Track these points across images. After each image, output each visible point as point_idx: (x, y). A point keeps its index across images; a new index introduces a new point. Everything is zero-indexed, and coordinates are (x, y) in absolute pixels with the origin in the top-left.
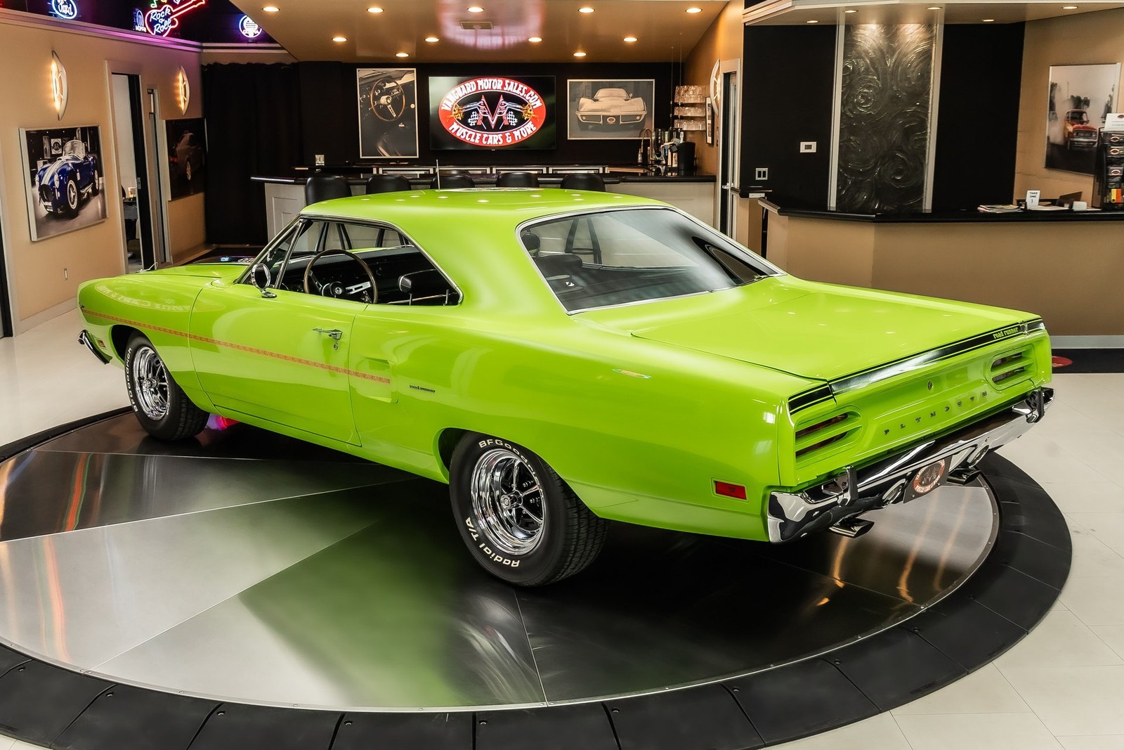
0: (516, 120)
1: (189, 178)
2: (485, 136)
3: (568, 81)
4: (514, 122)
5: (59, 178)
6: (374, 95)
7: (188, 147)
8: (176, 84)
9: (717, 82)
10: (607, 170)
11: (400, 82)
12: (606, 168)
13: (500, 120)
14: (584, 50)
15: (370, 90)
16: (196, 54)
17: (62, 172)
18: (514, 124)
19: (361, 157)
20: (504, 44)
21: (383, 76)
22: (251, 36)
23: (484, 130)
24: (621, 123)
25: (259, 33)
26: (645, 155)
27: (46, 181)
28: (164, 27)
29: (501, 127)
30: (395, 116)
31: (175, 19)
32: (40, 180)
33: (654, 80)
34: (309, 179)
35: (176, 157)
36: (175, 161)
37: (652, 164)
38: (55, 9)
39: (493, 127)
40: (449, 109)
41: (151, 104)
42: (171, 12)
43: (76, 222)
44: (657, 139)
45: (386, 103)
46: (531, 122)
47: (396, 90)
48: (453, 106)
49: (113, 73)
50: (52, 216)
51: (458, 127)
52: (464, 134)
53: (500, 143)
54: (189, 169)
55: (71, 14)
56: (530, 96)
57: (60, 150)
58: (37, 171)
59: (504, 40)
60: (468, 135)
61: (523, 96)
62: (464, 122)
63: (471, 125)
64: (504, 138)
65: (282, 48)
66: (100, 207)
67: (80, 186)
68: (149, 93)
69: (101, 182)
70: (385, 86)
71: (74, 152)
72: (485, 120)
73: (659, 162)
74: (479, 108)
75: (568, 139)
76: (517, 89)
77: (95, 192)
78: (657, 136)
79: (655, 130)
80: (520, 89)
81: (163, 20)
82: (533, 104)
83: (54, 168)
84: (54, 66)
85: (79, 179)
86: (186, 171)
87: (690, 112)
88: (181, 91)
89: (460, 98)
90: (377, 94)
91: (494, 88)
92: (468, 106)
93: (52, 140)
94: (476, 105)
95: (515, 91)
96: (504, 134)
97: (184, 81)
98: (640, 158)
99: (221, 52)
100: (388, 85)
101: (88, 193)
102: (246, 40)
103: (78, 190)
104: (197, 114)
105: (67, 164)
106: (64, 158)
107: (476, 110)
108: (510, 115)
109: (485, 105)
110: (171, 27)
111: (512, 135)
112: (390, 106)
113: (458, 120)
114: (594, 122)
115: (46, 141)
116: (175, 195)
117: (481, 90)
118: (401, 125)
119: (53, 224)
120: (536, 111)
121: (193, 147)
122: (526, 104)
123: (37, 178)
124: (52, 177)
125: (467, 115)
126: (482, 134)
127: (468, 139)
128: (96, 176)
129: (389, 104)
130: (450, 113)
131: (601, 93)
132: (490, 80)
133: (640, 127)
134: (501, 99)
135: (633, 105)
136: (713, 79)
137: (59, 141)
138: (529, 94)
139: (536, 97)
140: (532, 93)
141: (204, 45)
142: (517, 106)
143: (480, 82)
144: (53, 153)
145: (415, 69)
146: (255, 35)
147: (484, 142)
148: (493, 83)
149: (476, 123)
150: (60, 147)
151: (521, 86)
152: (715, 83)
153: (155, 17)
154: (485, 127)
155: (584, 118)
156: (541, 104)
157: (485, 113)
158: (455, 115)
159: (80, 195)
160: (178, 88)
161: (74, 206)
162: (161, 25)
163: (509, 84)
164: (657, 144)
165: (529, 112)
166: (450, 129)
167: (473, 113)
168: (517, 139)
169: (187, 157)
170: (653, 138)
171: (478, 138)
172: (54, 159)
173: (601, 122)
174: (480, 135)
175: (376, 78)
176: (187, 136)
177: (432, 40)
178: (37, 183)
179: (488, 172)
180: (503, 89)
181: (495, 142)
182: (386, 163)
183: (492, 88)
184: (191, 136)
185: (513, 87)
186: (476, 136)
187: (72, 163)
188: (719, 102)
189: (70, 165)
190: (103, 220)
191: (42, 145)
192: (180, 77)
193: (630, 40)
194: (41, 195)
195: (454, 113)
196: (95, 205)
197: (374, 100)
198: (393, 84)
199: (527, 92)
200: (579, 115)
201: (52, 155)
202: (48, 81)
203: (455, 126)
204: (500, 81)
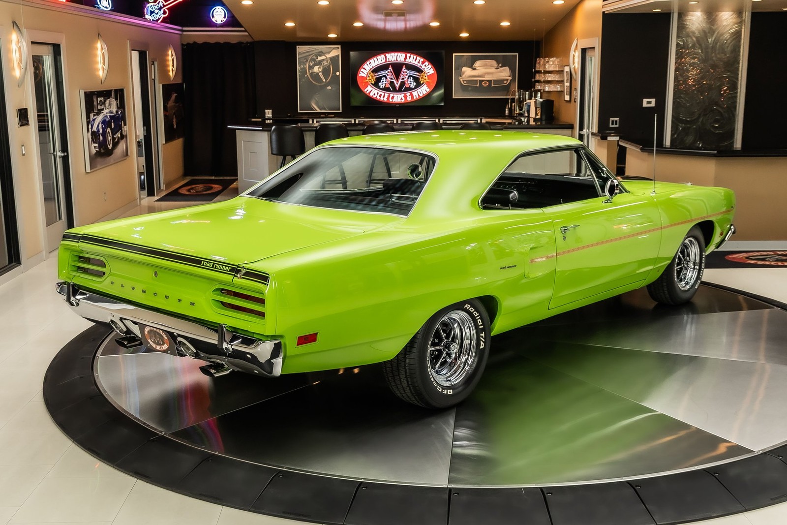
0: (415, 83)
1: (175, 127)
2: (391, 95)
3: (454, 54)
4: (413, 85)
5: (102, 126)
6: (309, 66)
7: (174, 104)
8: (167, 58)
10: (484, 121)
11: (329, 56)
12: (483, 119)
13: (403, 84)
14: (467, 31)
15: (307, 61)
16: (178, 35)
17: (104, 122)
18: (413, 87)
19: (299, 111)
20: (406, 27)
21: (316, 51)
22: (219, 22)
23: (391, 91)
24: (493, 85)
25: (225, 20)
26: (510, 110)
27: (95, 129)
28: (158, 16)
29: (403, 88)
30: (324, 81)
31: (166, 10)
32: (92, 128)
33: (517, 54)
34: (274, 127)
35: (167, 111)
36: (167, 114)
37: (516, 117)
38: (99, 3)
39: (397, 88)
40: (365, 76)
41: (153, 72)
42: (163, 5)
43: (111, 159)
44: (519, 98)
45: (318, 71)
46: (426, 85)
47: (325, 62)
48: (368, 73)
49: (133, 50)
50: (98, 154)
51: (372, 89)
52: (376, 94)
53: (403, 101)
54: (174, 120)
55: (108, 6)
56: (425, 66)
57: (103, 106)
58: (90, 121)
59: (406, 24)
60: (379, 95)
61: (420, 66)
62: (376, 84)
63: (381, 87)
64: (406, 97)
65: (245, 31)
66: (125, 148)
67: (114, 132)
68: (152, 64)
69: (125, 129)
70: (317, 58)
71: (111, 108)
72: (392, 83)
73: (521, 115)
74: (387, 74)
75: (453, 97)
76: (415, 61)
77: (123, 137)
78: (519, 95)
79: (518, 91)
80: (417, 61)
81: (157, 11)
82: (427, 72)
83: (99, 119)
84: (99, 45)
85: (113, 127)
86: (173, 122)
87: (550, 77)
88: (170, 63)
89: (373, 67)
90: (311, 64)
91: (399, 60)
92: (379, 74)
93: (99, 98)
94: (385, 72)
95: (414, 62)
96: (405, 94)
97: (172, 55)
98: (507, 112)
99: (197, 34)
100: (320, 58)
101: (118, 137)
102: (215, 25)
103: (113, 134)
104: (179, 81)
105: (107, 116)
106: (105, 111)
107: (385, 76)
108: (410, 80)
109: (391, 72)
110: (163, 16)
111: (412, 95)
112: (321, 73)
113: (372, 83)
114: (474, 85)
115: (95, 99)
116: (168, 139)
117: (389, 61)
119: (99, 160)
120: (430, 76)
121: (177, 104)
122: (422, 71)
123: (90, 127)
124: (98, 126)
125: (378, 80)
126: (389, 94)
127: (378, 98)
128: (123, 125)
129: (320, 72)
130: (366, 78)
131: (478, 64)
132: (396, 54)
133: (506, 89)
134: (404, 68)
135: (502, 72)
136: (572, 53)
137: (102, 99)
138: (424, 64)
139: (430, 66)
140: (427, 63)
141: (185, 29)
142: (416, 73)
143: (388, 56)
144: (99, 108)
145: (340, 46)
146: (222, 21)
147: (391, 100)
148: (398, 56)
149: (385, 86)
150: (103, 103)
151: (418, 58)
152: (574, 56)
153: (152, 9)
154: (392, 88)
155: (465, 82)
156: (433, 72)
157: (391, 79)
158: (369, 80)
159: (114, 139)
160: (168, 60)
161: (110, 147)
162: (156, 14)
163: (410, 57)
164: (521, 102)
165: (424, 77)
166: (366, 90)
167: (383, 78)
168: (415, 98)
169: (174, 111)
170: (517, 97)
171: (386, 97)
172: (99, 112)
173: (478, 85)
174: (388, 95)
175: (311, 53)
176: (174, 96)
177: (358, 24)
178: (90, 130)
179: (395, 122)
180: (405, 61)
181: (399, 100)
182: (317, 115)
183: (397, 60)
184: (176, 96)
185: (413, 59)
186: (384, 95)
187: (110, 116)
188: (576, 70)
189: (108, 117)
190: (125, 158)
191: (93, 102)
192: (170, 53)
193: (505, 24)
194: (92, 138)
195: (368, 78)
196: (122, 146)
197: (309, 69)
198: (323, 57)
199: (423, 63)
200: (461, 80)
201: (98, 110)
202: (96, 56)
203: (369, 88)
204: (403, 55)
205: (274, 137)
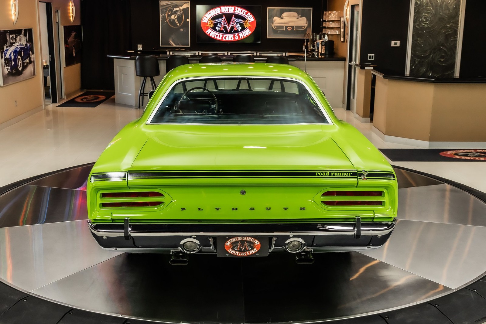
0: (241, 28)
1: (74, 55)
2: (225, 36)
3: (268, 8)
4: (239, 29)
5: (14, 54)
6: (168, 14)
7: (74, 39)
8: (68, 8)
9: (347, 10)
10: (287, 54)
11: (181, 8)
13: (232, 28)
15: (166, 11)
17: (15, 51)
18: (240, 30)
19: (161, 46)
21: (173, 5)
23: (224, 33)
24: (294, 30)
26: (307, 47)
27: (7, 56)
29: (233, 31)
30: (178, 25)
32: (5, 56)
33: (312, 8)
34: (137, 57)
36: (68, 47)
37: (310, 52)
39: (229, 31)
40: (207, 22)
41: (57, 17)
43: (21, 77)
44: (313, 39)
45: (174, 18)
46: (248, 29)
47: (179, 12)
48: (208, 20)
49: (39, 2)
50: (10, 74)
51: (211, 31)
52: (214, 35)
53: (232, 40)
54: (74, 51)
56: (248, 16)
57: (14, 40)
58: (3, 51)
60: (216, 35)
61: (244, 16)
62: (214, 28)
63: (217, 30)
64: (234, 37)
66: (32, 70)
67: (23, 59)
68: (56, 12)
69: (33, 57)
70: (174, 9)
71: (21, 42)
72: (225, 27)
73: (314, 50)
74: (222, 21)
75: (267, 38)
76: (241, 12)
77: (30, 62)
78: (313, 37)
79: (312, 34)
80: (243, 12)
82: (249, 20)
83: (12, 49)
85: (23, 55)
86: (73, 52)
87: (332, 25)
88: (71, 11)
89: (212, 16)
90: (170, 14)
91: (230, 11)
92: (216, 21)
93: (11, 35)
94: (220, 20)
95: (240, 13)
96: (234, 35)
97: (72, 6)
98: (304, 48)
100: (175, 9)
101: (27, 62)
103: (23, 60)
104: (78, 23)
105: (18, 48)
106: (16, 44)
107: (220, 22)
108: (237, 25)
109: (225, 20)
111: (238, 36)
112: (176, 20)
113: (211, 27)
114: (281, 29)
115: (8, 36)
116: (68, 63)
117: (223, 12)
118: (182, 30)
119: (11, 78)
120: (251, 23)
121: (76, 40)
122: (246, 20)
123: (3, 55)
124: (10, 54)
125: (216, 25)
126: (223, 35)
127: (216, 37)
128: (31, 54)
129: (176, 19)
130: (207, 24)
131: (284, 15)
132: (228, 7)
133: (304, 32)
134: (233, 17)
135: (301, 21)
136: (345, 8)
137: (14, 35)
138: (247, 15)
139: (251, 16)
140: (249, 14)
142: (241, 21)
143: (223, 8)
144: (11, 42)
145: (189, 1)
147: (224, 39)
148: (229, 9)
149: (220, 29)
150: (14, 39)
151: (243, 10)
152: (346, 10)
154: (225, 31)
155: (276, 27)
156: (253, 20)
158: (209, 25)
159: (23, 63)
161: (20, 69)
163: (237, 9)
164: (313, 41)
165: (247, 24)
166: (207, 32)
167: (219, 24)
168: (241, 38)
169: (73, 45)
170: (311, 38)
171: (221, 37)
172: (11, 45)
173: (284, 29)
175: (169, 6)
176: (74, 34)
178: (4, 57)
179: (226, 54)
181: (230, 39)
182: (173, 49)
184: (75, 34)
186: (220, 36)
187: (20, 47)
188: (348, 20)
189: (19, 48)
190: (33, 77)
191: (6, 38)
192: (71, 4)
194: (5, 63)
195: (209, 24)
196: (30, 68)
197: (168, 17)
198: (178, 9)
199: (246, 13)
200: (273, 25)
201: (11, 43)
202: (9, 5)
203: (209, 31)
204: (233, 8)
205: (138, 63)
